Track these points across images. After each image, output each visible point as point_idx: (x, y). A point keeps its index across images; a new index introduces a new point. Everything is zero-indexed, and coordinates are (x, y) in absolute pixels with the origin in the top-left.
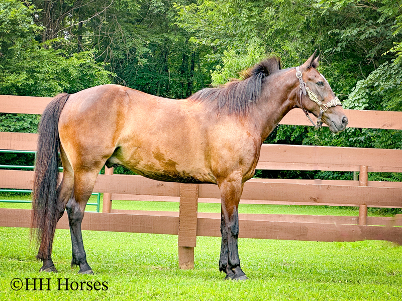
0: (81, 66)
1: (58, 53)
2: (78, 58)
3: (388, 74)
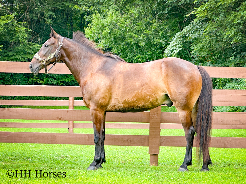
0: (7, 25)
3: (195, 28)
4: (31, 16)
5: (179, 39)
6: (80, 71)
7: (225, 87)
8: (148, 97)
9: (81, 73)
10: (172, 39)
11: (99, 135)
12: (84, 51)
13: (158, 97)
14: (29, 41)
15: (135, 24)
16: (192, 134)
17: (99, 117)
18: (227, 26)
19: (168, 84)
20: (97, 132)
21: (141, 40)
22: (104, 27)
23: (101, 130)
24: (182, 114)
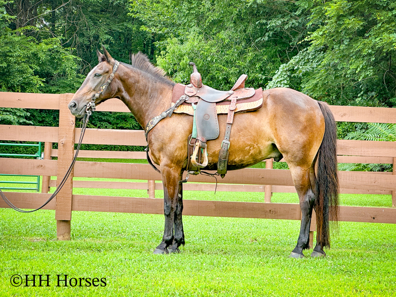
0: (50, 51)
1: (29, 39)
2: (47, 44)
3: (306, 58)
4: (81, 40)
5: (285, 73)
6: (147, 110)
7: (347, 138)
8: (249, 147)
9: (147, 114)
10: (276, 72)
11: (172, 203)
12: (151, 81)
13: (262, 148)
14: (78, 72)
15: (223, 53)
16: (310, 201)
17: (173, 176)
18: (352, 57)
19: (276, 129)
20: (169, 199)
21: (232, 73)
22: (182, 56)
23: (176, 195)
24: (295, 172)
